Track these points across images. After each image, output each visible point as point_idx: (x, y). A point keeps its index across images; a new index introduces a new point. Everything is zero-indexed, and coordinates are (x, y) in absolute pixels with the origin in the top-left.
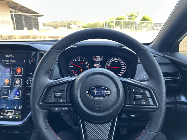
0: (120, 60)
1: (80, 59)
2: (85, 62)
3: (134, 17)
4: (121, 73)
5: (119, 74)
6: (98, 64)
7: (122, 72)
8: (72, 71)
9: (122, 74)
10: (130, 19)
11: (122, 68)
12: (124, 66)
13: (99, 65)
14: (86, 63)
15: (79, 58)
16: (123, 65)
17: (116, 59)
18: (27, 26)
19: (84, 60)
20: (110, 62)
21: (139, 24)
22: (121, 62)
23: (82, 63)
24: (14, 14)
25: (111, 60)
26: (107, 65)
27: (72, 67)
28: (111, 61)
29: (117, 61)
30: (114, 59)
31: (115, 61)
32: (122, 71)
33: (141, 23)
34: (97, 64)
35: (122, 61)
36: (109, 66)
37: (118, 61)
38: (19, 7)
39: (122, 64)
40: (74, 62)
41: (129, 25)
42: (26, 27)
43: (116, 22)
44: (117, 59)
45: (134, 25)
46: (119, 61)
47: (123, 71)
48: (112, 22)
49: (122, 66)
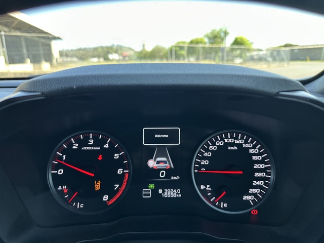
0: (246, 142)
1: (92, 142)
2: (112, 150)
3: (219, 40)
4: (252, 191)
5: (245, 198)
6: (164, 159)
7: (257, 187)
8: (60, 188)
9: (255, 195)
10: (212, 43)
11: (257, 175)
12: (262, 166)
13: (165, 162)
14: (116, 156)
15: (87, 139)
16: (258, 162)
17: (232, 137)
18: (31, 56)
19: (106, 146)
20: (207, 150)
21: (228, 52)
22: (251, 151)
23: (100, 158)
24: (5, 35)
25: (214, 144)
26: (196, 163)
27: (61, 172)
28: (211, 148)
29: (235, 148)
30: (222, 139)
31: (227, 145)
32: (255, 183)
33: (232, 50)
34: (159, 159)
35: (254, 147)
36: (204, 166)
37: (239, 146)
38: (15, 24)
39: (254, 158)
40: (69, 151)
41: (210, 53)
42: (29, 57)
43: (189, 48)
44: (237, 138)
45: (220, 54)
46: (244, 146)
47: (259, 183)
48: (182, 48)
49: (256, 166)
